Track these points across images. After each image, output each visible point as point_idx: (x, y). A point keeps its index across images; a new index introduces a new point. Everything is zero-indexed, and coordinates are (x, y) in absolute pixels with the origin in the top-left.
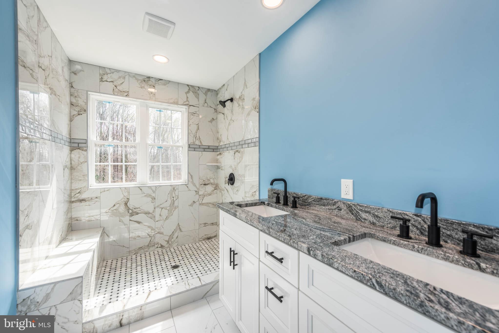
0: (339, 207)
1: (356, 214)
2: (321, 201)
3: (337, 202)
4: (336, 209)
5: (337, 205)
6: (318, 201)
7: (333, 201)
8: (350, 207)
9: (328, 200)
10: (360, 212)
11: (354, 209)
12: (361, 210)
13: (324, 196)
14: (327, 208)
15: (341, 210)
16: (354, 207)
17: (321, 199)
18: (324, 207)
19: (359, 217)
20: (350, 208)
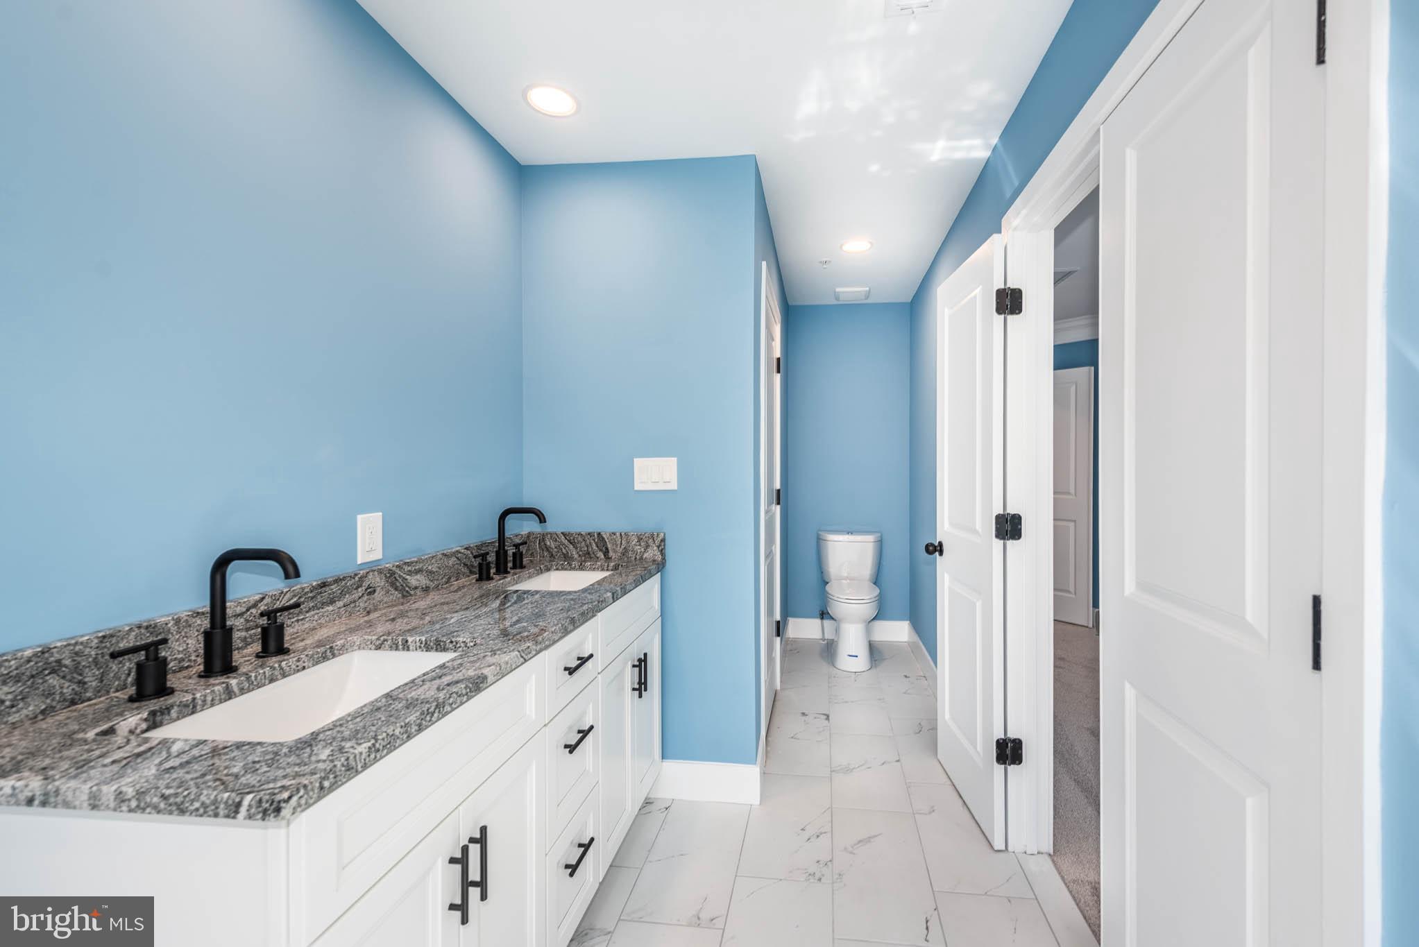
0: (371, 585)
1: (401, 585)
2: (321, 593)
3: (366, 577)
4: (363, 594)
5: (365, 584)
6: (312, 598)
7: (357, 578)
8: (392, 573)
9: (344, 579)
10: (408, 577)
11: (400, 576)
12: (410, 573)
13: (330, 575)
14: (340, 604)
15: (375, 591)
16: (399, 572)
17: (324, 585)
18: (330, 608)
19: (407, 589)
20: (392, 577)
